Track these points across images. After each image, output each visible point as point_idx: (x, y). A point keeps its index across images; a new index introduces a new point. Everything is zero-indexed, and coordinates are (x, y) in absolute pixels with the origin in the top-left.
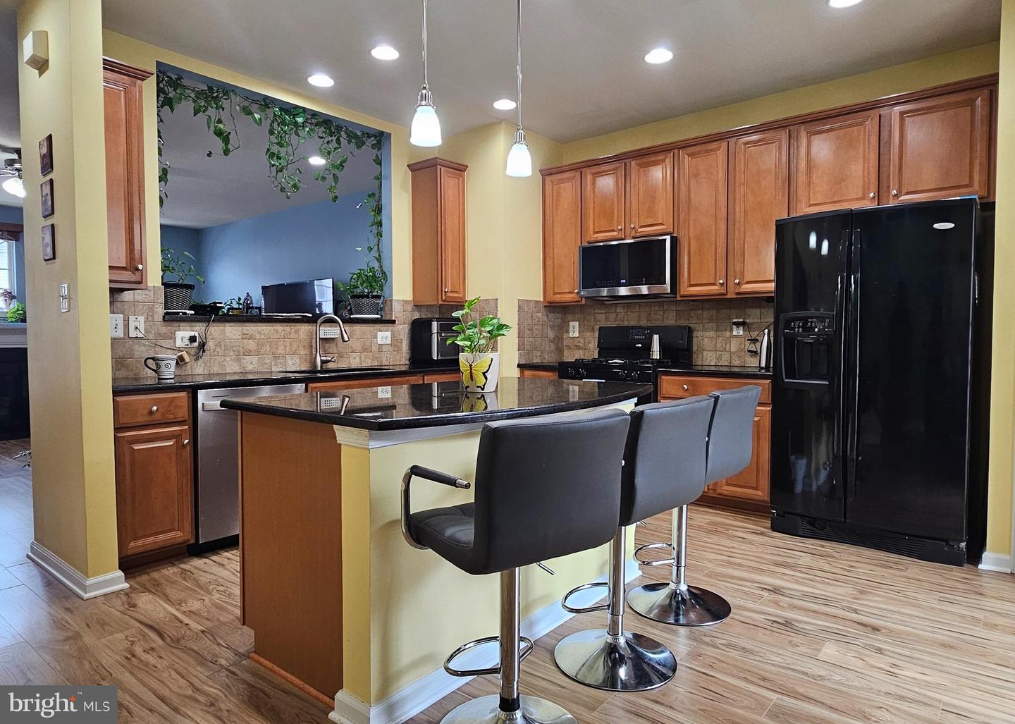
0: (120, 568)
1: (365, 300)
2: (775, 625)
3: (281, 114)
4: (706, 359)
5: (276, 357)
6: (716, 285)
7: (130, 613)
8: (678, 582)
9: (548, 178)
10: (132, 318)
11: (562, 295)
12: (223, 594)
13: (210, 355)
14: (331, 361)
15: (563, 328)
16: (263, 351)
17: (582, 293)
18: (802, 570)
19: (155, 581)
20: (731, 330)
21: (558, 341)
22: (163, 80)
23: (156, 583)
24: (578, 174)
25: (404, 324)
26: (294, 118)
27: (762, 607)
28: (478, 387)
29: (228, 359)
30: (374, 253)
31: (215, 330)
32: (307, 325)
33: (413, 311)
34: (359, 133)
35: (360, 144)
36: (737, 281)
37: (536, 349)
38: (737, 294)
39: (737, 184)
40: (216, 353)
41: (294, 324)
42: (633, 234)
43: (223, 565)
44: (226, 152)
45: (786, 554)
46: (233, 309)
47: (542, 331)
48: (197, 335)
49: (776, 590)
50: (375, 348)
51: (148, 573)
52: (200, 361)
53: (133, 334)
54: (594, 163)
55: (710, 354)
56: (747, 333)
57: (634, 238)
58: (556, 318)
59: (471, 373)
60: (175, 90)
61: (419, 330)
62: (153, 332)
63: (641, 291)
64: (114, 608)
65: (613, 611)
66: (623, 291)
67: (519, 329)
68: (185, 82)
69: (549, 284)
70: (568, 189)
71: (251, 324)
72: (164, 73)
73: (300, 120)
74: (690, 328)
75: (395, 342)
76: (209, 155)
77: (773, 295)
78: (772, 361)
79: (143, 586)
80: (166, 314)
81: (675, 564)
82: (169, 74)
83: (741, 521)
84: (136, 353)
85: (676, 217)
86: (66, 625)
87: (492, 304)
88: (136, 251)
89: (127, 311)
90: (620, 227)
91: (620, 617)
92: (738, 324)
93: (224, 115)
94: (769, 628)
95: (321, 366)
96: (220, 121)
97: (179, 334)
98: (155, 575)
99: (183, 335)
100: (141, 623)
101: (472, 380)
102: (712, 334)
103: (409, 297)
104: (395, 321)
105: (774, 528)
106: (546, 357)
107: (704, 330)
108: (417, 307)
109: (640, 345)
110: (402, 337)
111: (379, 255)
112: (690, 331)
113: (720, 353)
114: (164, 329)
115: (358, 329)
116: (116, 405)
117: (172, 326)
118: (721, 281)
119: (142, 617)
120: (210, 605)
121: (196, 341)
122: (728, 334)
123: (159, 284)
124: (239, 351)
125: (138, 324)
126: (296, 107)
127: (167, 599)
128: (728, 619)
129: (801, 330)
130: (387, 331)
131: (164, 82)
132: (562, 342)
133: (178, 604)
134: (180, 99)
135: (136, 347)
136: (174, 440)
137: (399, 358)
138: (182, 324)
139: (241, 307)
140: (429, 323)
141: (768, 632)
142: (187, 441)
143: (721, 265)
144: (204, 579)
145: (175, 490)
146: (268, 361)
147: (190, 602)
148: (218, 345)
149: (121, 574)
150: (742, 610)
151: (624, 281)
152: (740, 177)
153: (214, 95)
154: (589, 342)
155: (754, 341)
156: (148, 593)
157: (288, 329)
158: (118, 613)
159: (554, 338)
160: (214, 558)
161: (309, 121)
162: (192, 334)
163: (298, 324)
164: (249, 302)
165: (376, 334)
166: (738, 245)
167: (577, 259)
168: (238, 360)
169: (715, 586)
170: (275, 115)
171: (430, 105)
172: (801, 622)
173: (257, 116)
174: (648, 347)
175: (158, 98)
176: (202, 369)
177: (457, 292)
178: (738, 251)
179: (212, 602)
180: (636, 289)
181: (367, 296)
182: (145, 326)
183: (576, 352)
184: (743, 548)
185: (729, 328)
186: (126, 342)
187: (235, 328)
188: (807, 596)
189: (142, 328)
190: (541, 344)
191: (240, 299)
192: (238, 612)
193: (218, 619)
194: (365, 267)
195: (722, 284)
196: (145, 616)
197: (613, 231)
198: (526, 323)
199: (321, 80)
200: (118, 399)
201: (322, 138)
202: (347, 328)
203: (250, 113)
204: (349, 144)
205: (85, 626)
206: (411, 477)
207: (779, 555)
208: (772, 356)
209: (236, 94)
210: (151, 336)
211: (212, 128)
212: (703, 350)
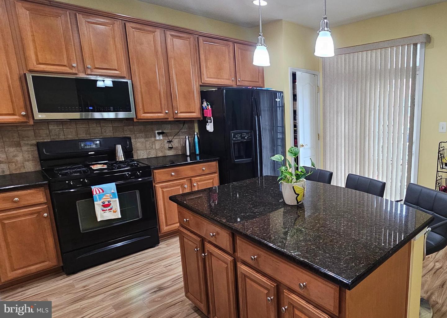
4: (140, 155)
20: (155, 137)
36: (176, 112)
55: (142, 152)
56: (165, 138)
74: (129, 137)
90: (74, 65)
92: (159, 134)
102: (143, 140)
107: (137, 138)
112: (129, 139)
113: (149, 150)
118: (167, 111)
122: (153, 139)
129: (240, 138)
155: (171, 142)
185: (153, 136)
212: (138, 150)
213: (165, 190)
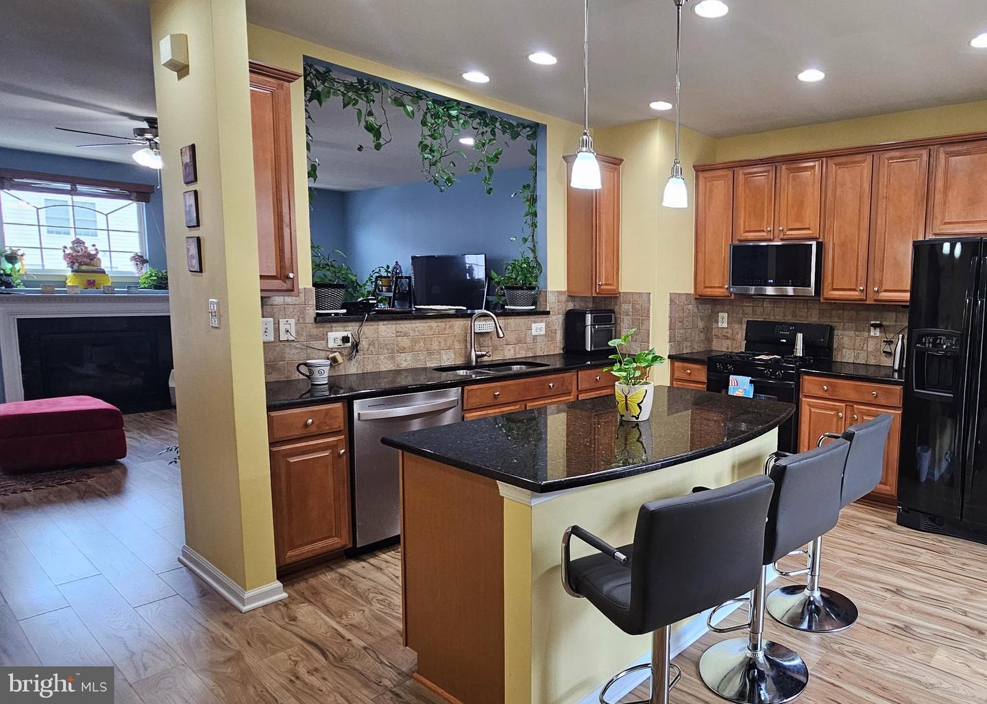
0: (278, 579)
1: (520, 292)
2: (896, 630)
3: (435, 107)
4: (843, 356)
5: (430, 353)
6: (857, 291)
7: (291, 628)
8: (812, 590)
9: (701, 175)
10: (282, 321)
11: (712, 290)
12: (383, 603)
13: (364, 354)
14: (485, 355)
15: (712, 318)
16: (417, 348)
17: (732, 290)
18: (922, 568)
19: (314, 588)
20: (869, 331)
21: (707, 330)
22: (310, 73)
23: (314, 591)
24: (730, 173)
25: (558, 314)
26: (447, 110)
27: (885, 611)
28: (633, 416)
29: (382, 357)
30: (529, 244)
31: (368, 329)
32: (461, 319)
33: (567, 301)
34: (515, 124)
35: (515, 136)
36: (876, 289)
37: (686, 340)
38: (876, 300)
39: (880, 197)
40: (369, 352)
41: (448, 320)
42: (781, 236)
43: (381, 569)
44: (378, 147)
45: (909, 551)
46: (381, 277)
47: (693, 322)
48: (350, 336)
49: (898, 591)
50: (529, 340)
51: (306, 580)
52: (354, 360)
53: (283, 337)
54: (748, 163)
55: (848, 352)
56: (883, 334)
57: (782, 240)
58: (707, 308)
59: (626, 403)
60: (323, 83)
61: (573, 321)
62: (304, 334)
63: (787, 292)
64: (275, 622)
65: (753, 629)
66: (770, 291)
67: (671, 321)
68: (333, 75)
69: (700, 278)
70: (720, 187)
71: (405, 322)
72: (311, 66)
73: (454, 113)
74: (831, 327)
75: (550, 333)
76: (360, 149)
77: (908, 304)
78: (904, 363)
79: (302, 594)
80: (318, 314)
81: (810, 573)
82: (316, 67)
83: (871, 514)
84: (287, 356)
85: (822, 224)
86: (225, 642)
87: (645, 297)
88: (286, 260)
89: (277, 314)
90: (769, 229)
91: (760, 635)
92: (875, 326)
93: (375, 108)
94: (890, 633)
95: (476, 361)
96: (370, 114)
97: (331, 335)
98: (313, 581)
99: (335, 335)
100: (303, 639)
101: (627, 410)
102: (852, 333)
103: (564, 288)
104: (549, 312)
105: (900, 522)
106: (696, 347)
107: (844, 329)
108: (571, 297)
109: (785, 341)
110: (556, 327)
111: (534, 246)
112: (832, 329)
113: (858, 352)
114: (315, 330)
115: (513, 321)
116: (270, 420)
117: (324, 327)
118: (862, 288)
119: (304, 633)
120: (370, 616)
121: (349, 342)
122: (866, 334)
123: (310, 285)
124: (393, 349)
125: (289, 327)
126: (450, 100)
127: (328, 611)
128: (855, 623)
129: (931, 345)
130: (542, 322)
131: (311, 75)
132: (711, 332)
133: (338, 615)
134: (329, 93)
135: (287, 350)
136: (329, 451)
137: (552, 347)
138: (334, 325)
139: (389, 275)
140: (582, 315)
141: (888, 638)
142: (343, 451)
143: (862, 273)
144: (363, 585)
145: (332, 498)
146: (422, 358)
147: (351, 613)
148: (371, 344)
149: (279, 584)
150: (869, 614)
151: (772, 281)
152: (883, 191)
153: (365, 87)
154: (737, 334)
155: (890, 342)
156: (307, 604)
157: (443, 324)
158: (279, 628)
159: (703, 329)
160: (372, 561)
161: (464, 113)
162: (345, 334)
163: (453, 320)
164: (398, 271)
165: (531, 325)
166: (878, 254)
167: (728, 256)
168: (393, 358)
169: (845, 588)
170: (428, 109)
171: (590, 152)
172: (918, 626)
173: (409, 108)
174: (792, 344)
175: (305, 92)
176: (355, 369)
177: (611, 285)
178: (878, 260)
179: (372, 613)
180: (782, 290)
181: (521, 288)
182: (296, 328)
183: (724, 341)
184: (871, 544)
185: (866, 329)
186: (276, 346)
187: (389, 326)
188: (926, 597)
189: (293, 332)
190: (691, 335)
191: (388, 267)
192: (400, 626)
193: (380, 633)
194: (520, 258)
195: (862, 291)
196: (306, 631)
197: (763, 231)
198: (677, 315)
199: (476, 77)
200: (273, 414)
201: (477, 129)
202: (501, 322)
203: (403, 105)
204: (504, 134)
205: (246, 643)
206: (570, 535)
207: (903, 552)
208: (905, 357)
209: (387, 88)
210: (302, 339)
211: (363, 123)
212: (843, 348)
213: (813, 410)
